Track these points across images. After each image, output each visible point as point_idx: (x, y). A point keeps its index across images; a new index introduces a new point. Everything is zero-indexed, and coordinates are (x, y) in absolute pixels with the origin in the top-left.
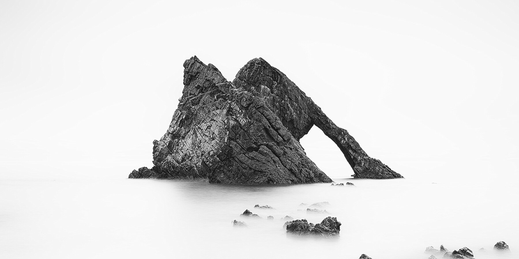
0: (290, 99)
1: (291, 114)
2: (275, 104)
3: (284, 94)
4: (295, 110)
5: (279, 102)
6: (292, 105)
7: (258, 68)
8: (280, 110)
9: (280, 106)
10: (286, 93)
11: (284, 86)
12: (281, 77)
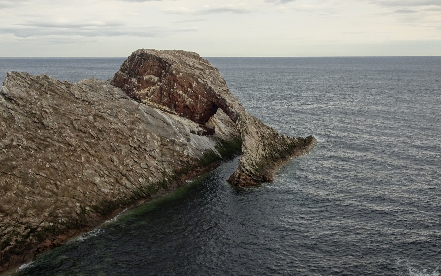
0: (182, 86)
1: (184, 100)
2: (163, 92)
3: (172, 82)
4: (190, 96)
5: (166, 91)
6: (185, 92)
7: (138, 61)
8: (170, 98)
9: (169, 94)
10: (175, 80)
11: (172, 74)
12: (170, 65)
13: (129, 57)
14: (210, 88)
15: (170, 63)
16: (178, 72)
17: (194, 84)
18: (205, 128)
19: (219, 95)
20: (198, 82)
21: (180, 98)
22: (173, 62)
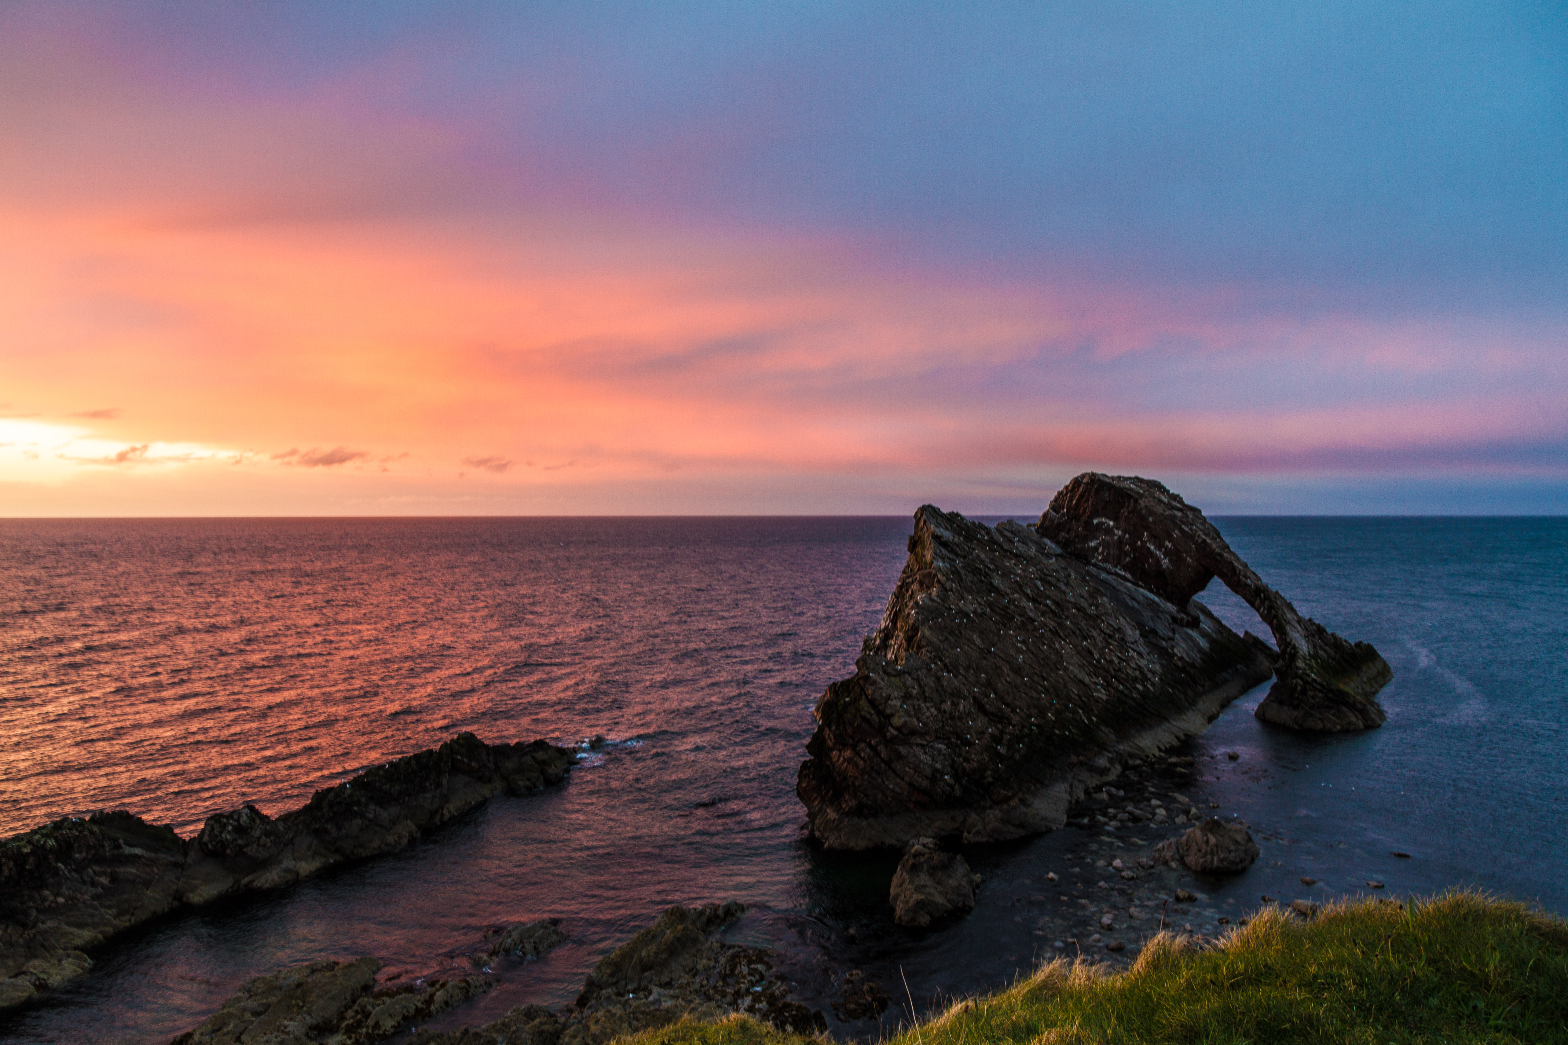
0: (1156, 537)
1: (1158, 563)
2: (1123, 548)
3: (1140, 530)
4: (1168, 556)
5: (1129, 545)
6: (1161, 547)
7: (1085, 492)
8: (1134, 557)
9: (1134, 551)
10: (1145, 527)
12: (1136, 501)
13: (1066, 487)
14: (1204, 541)
15: (1137, 497)
16: (1151, 513)
17: (1176, 534)
18: (1187, 614)
19: (1221, 555)
20: (1181, 530)
21: (1152, 557)
22: (1141, 496)
